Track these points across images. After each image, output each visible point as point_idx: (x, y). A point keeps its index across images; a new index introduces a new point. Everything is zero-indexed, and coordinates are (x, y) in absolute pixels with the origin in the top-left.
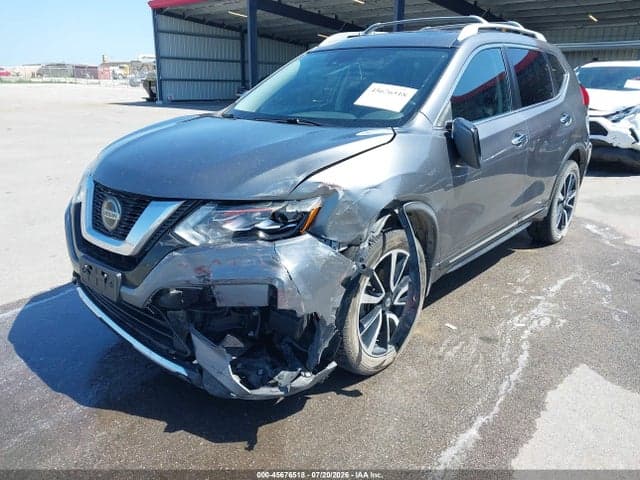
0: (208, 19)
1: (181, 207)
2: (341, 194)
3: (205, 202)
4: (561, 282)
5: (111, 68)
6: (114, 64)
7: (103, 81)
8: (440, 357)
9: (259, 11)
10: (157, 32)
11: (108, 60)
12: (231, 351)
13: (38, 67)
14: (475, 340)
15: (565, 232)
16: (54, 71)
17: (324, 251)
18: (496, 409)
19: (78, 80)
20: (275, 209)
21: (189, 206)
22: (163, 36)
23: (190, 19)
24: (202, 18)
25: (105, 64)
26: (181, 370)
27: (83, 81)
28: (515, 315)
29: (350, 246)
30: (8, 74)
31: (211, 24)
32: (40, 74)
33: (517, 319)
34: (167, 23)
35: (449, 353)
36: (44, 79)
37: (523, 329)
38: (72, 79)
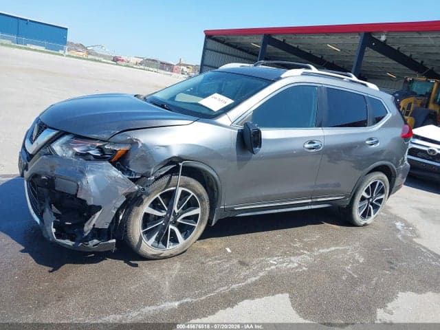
0: (239, 46)
1: (58, 134)
2: (140, 145)
3: (67, 133)
4: (333, 249)
5: (182, 67)
6: (184, 65)
7: (174, 74)
8: (203, 263)
9: (268, 46)
10: (205, 49)
11: (183, 62)
12: (55, 214)
13: (142, 60)
14: (235, 261)
15: (369, 221)
16: (150, 63)
17: (115, 173)
18: (204, 298)
19: (159, 71)
20: (98, 144)
21: (61, 134)
22: (208, 52)
23: (228, 44)
24: (235, 45)
25: (180, 64)
26: (38, 220)
27: (162, 71)
28: (276, 256)
29: (142, 176)
30: (123, 61)
31: (241, 49)
32: (141, 64)
33: (276, 258)
34: (212, 44)
35: (211, 263)
36: (141, 67)
37: (272, 264)
38: (156, 70)
